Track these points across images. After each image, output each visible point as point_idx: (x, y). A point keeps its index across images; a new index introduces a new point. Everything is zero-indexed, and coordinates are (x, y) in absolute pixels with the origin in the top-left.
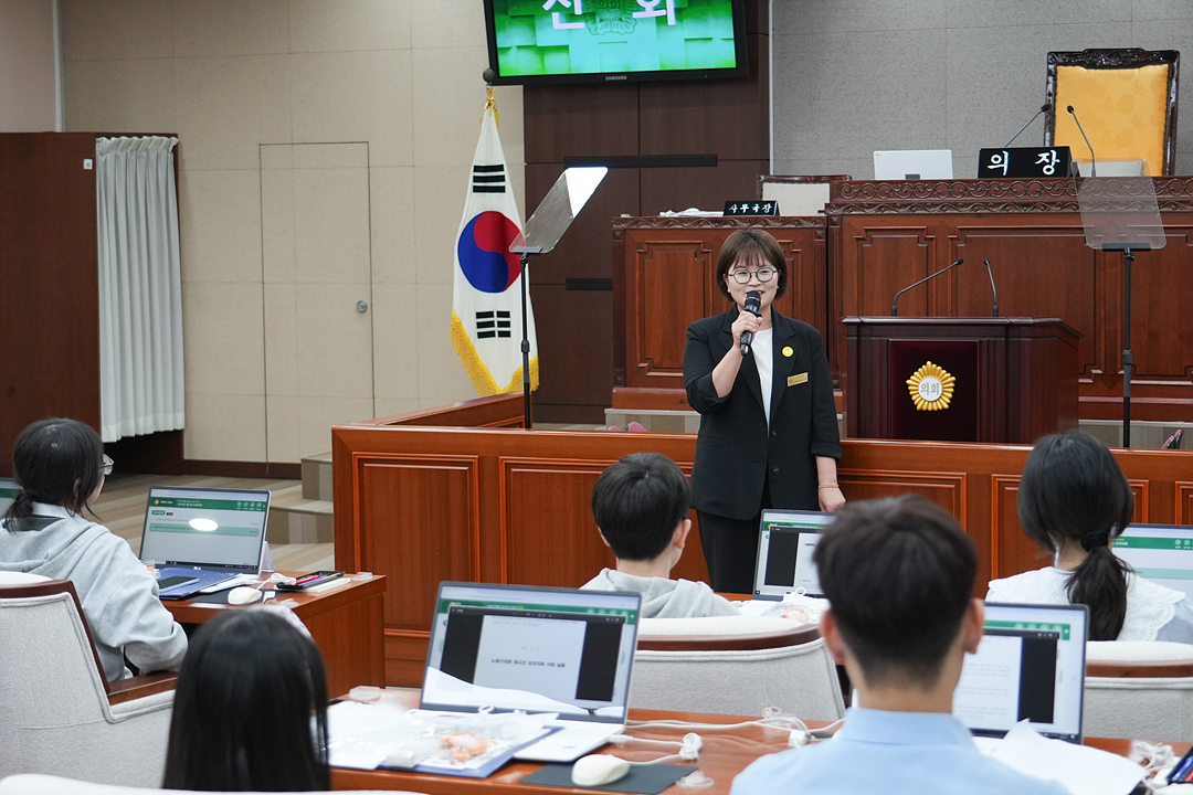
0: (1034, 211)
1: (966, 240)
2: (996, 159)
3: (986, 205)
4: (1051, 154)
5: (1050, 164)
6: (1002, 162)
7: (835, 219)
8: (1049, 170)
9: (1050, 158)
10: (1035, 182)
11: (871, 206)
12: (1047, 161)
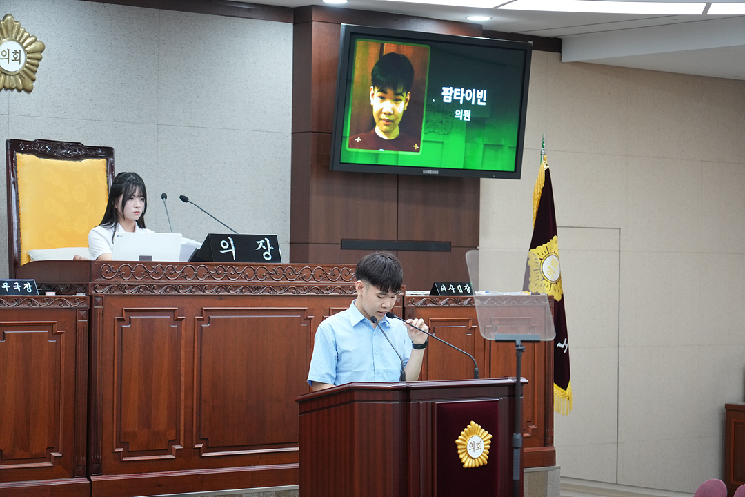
0: (264, 293)
1: (209, 321)
2: (225, 244)
3: (226, 288)
4: (266, 241)
5: (267, 250)
6: (230, 248)
7: (99, 299)
8: (267, 256)
9: (265, 244)
10: (260, 269)
11: (131, 286)
12: (265, 248)
